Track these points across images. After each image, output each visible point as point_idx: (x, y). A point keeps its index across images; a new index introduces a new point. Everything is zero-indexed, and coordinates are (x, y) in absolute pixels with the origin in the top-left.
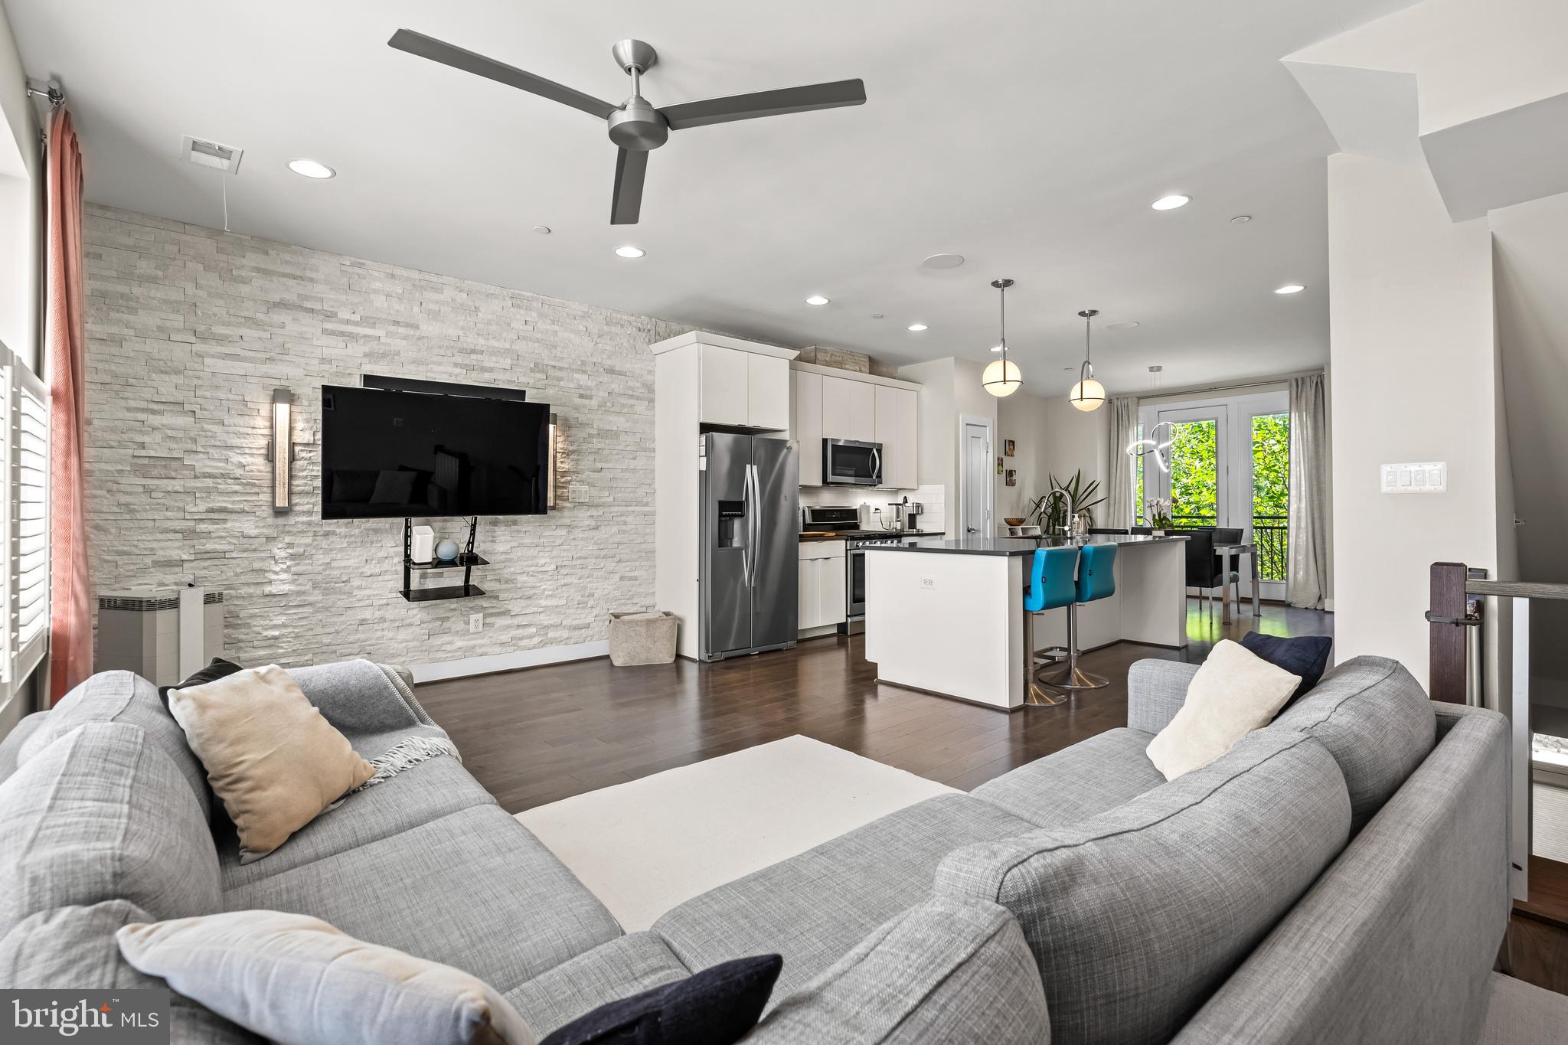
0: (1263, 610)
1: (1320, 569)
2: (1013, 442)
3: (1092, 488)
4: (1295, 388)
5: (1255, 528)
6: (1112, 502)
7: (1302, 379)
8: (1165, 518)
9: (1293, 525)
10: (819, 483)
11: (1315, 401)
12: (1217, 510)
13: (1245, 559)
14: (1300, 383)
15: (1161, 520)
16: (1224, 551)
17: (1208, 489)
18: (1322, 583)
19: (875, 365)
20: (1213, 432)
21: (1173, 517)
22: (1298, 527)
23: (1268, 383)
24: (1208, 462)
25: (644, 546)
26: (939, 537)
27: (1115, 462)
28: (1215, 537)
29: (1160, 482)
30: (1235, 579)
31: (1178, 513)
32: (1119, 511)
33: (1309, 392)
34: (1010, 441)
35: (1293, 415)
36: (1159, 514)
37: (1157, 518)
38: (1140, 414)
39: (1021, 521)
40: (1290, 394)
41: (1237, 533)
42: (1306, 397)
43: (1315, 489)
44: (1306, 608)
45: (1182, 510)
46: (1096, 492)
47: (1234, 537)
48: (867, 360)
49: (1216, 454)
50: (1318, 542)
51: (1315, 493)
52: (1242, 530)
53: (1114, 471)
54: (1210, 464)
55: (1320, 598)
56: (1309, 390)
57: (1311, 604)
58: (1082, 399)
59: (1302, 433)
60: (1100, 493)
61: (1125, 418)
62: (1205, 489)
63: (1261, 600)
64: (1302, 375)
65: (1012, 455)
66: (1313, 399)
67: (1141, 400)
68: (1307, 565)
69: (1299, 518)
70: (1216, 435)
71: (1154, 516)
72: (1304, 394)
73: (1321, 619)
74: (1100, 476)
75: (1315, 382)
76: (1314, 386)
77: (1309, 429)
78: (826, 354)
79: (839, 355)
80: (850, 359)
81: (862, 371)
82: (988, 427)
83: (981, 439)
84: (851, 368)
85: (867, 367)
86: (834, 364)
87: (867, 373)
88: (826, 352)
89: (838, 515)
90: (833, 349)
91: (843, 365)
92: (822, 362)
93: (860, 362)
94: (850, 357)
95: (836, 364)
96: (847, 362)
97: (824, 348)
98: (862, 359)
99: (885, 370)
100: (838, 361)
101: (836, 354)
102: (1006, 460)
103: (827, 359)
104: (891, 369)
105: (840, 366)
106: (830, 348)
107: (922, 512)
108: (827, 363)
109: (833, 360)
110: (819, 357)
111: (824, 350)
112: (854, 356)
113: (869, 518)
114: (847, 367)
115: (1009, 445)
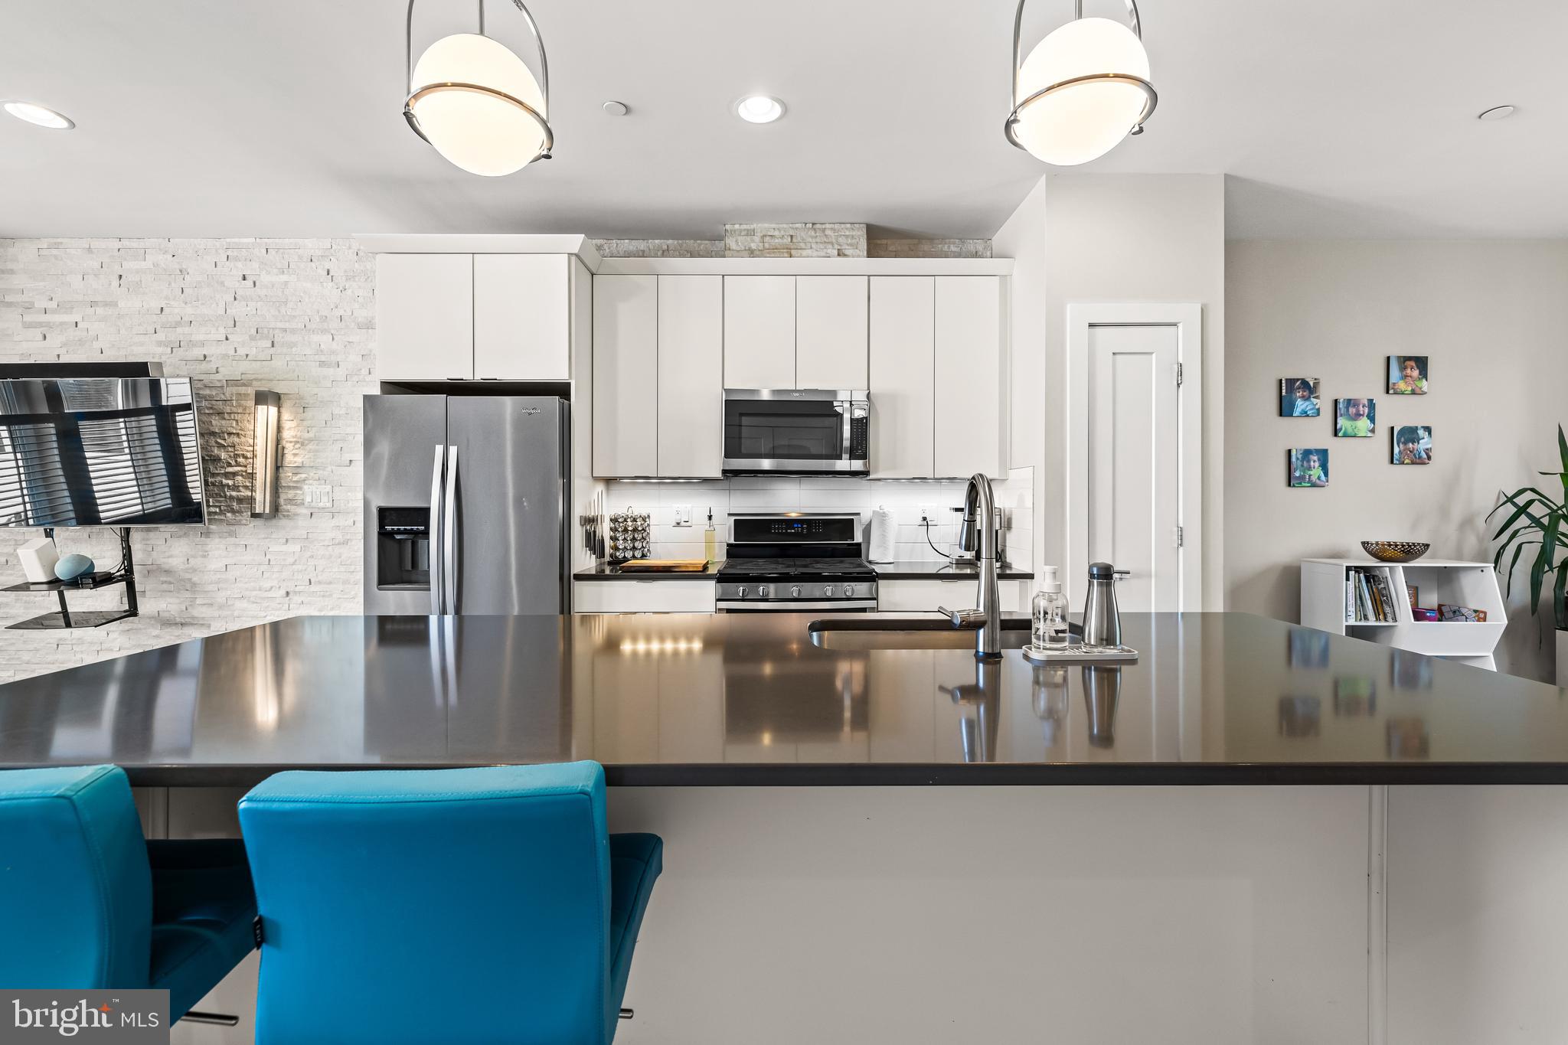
2: (1422, 363)
10: (716, 473)
48: (862, 232)
78: (749, 238)
79: (782, 233)
80: (812, 237)
81: (845, 255)
82: (1180, 326)
83: (1154, 355)
84: (815, 254)
85: (860, 247)
86: (768, 253)
87: (859, 256)
88: (751, 233)
89: (803, 528)
90: (766, 225)
91: (793, 252)
92: (738, 254)
93: (841, 240)
94: (813, 233)
95: (774, 251)
96: (802, 245)
97: (744, 227)
98: (847, 233)
99: (953, 248)
100: (779, 247)
101: (776, 233)
102: (1383, 402)
103: (753, 246)
104: (971, 246)
105: (786, 255)
106: (759, 225)
107: (1009, 527)
108: (752, 253)
109: (767, 245)
110: (733, 246)
111: (745, 230)
112: (824, 230)
113: (884, 536)
114: (804, 253)
115: (1403, 368)
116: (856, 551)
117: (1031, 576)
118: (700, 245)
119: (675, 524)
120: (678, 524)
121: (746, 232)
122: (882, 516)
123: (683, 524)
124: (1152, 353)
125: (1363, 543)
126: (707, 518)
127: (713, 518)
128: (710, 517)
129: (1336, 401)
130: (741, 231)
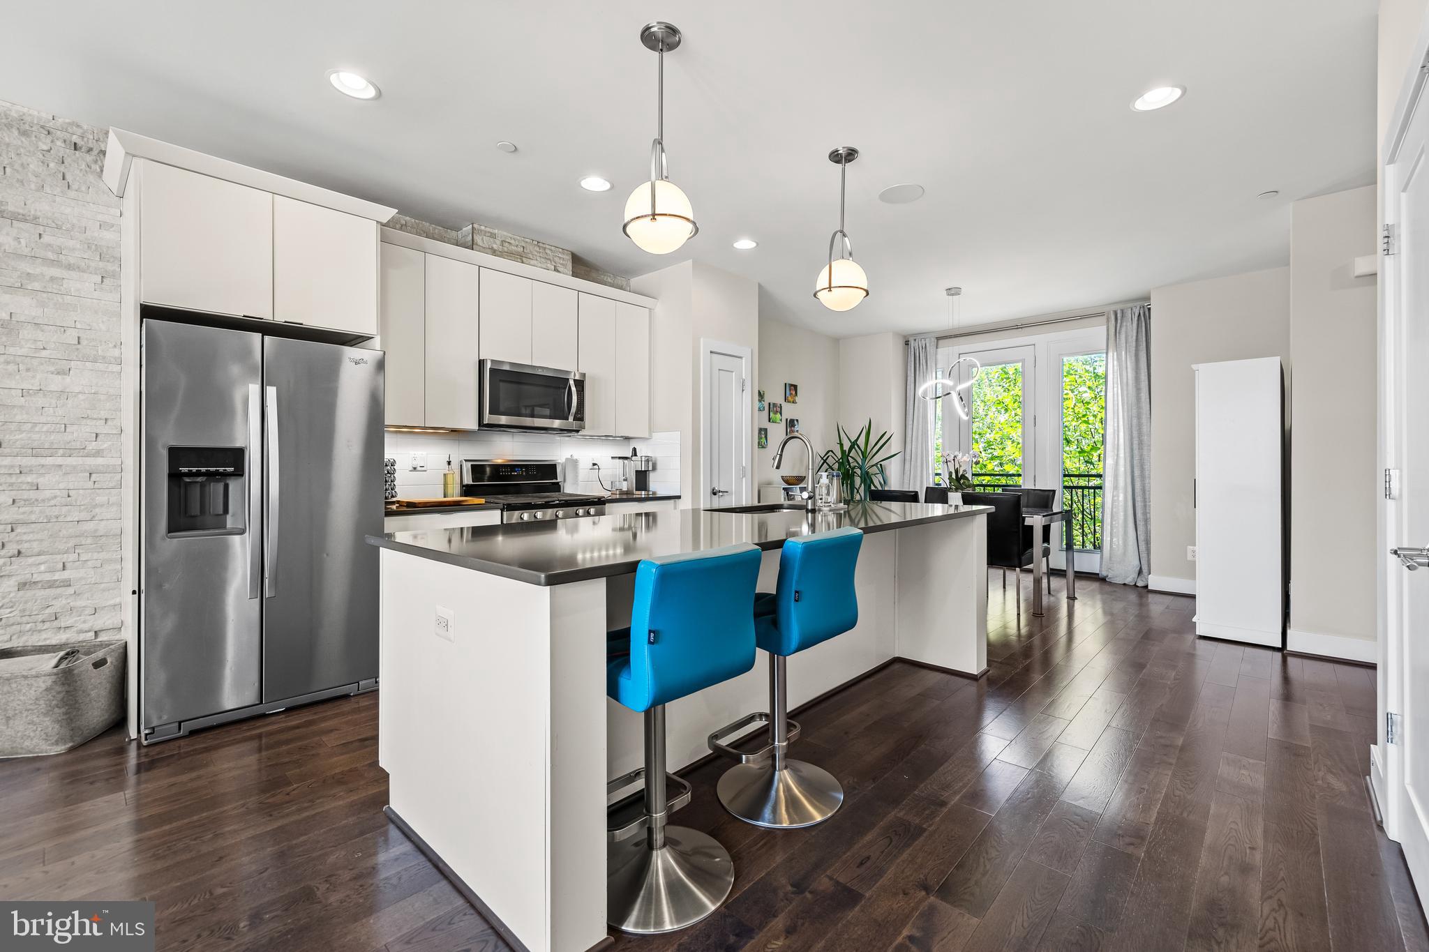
0: (1079, 584)
1: (1141, 538)
2: (795, 387)
3: (884, 440)
4: (1113, 322)
5: (1065, 487)
6: (908, 457)
7: (1122, 311)
8: (963, 477)
9: (1108, 483)
10: (473, 425)
11: (1137, 336)
12: (1024, 469)
13: (1057, 528)
14: (1119, 315)
15: (958, 479)
16: (1035, 521)
17: (1013, 442)
18: (1144, 555)
19: (582, 266)
20: (1020, 380)
21: (973, 475)
22: (1116, 487)
23: (1083, 317)
24: (1013, 413)
25: (89, 526)
26: (672, 501)
27: (912, 411)
28: (1023, 501)
29: (962, 433)
30: (1046, 553)
31: (981, 469)
32: (916, 467)
33: (1130, 327)
34: (792, 385)
35: (1110, 354)
36: (957, 472)
37: (954, 476)
38: (939, 357)
39: (800, 479)
40: (1108, 330)
41: (1048, 496)
42: (1126, 333)
43: (1136, 442)
44: (1124, 584)
45: (985, 466)
46: (890, 446)
47: (1043, 500)
48: (569, 257)
49: (1022, 404)
50: (1139, 505)
51: (1136, 447)
52: (1054, 491)
53: (911, 422)
54: (1016, 415)
55: (1140, 572)
56: (1129, 324)
57: (1129, 581)
58: (830, 288)
59: (1121, 375)
60: (895, 446)
61: (923, 361)
62: (1009, 442)
63: (1076, 572)
64: (1122, 306)
65: (794, 402)
66: (1135, 334)
67: (941, 342)
68: (1125, 533)
69: (1116, 477)
70: (1024, 382)
71: (950, 474)
72: (1123, 329)
73: (1141, 596)
74: (893, 426)
75: (1137, 315)
76: (1136, 319)
77: (1129, 370)
78: (492, 240)
79: (517, 243)
80: (538, 252)
81: (558, 271)
82: (744, 358)
83: (734, 373)
84: (539, 265)
85: (568, 268)
86: (507, 256)
87: (566, 274)
88: (493, 236)
89: (522, 472)
90: (505, 233)
91: (524, 259)
92: (483, 250)
93: (556, 259)
94: (538, 249)
95: (511, 255)
96: (531, 256)
97: (488, 229)
98: (560, 256)
99: (609, 280)
100: (514, 252)
101: (512, 242)
102: (786, 406)
103: (495, 247)
104: (620, 281)
105: (519, 260)
106: (500, 232)
107: (654, 468)
108: (494, 252)
109: (506, 249)
110: (480, 242)
111: (489, 232)
112: (545, 249)
113: (576, 476)
114: (532, 262)
115: (790, 390)
116: (557, 487)
117: (679, 497)
118: (435, 229)
119: (411, 469)
120: (415, 468)
121: (489, 234)
122: (574, 463)
123: (419, 468)
124: (732, 372)
125: (782, 477)
126: (446, 463)
127: (452, 463)
128: (449, 463)
129: (770, 403)
130: (486, 232)
